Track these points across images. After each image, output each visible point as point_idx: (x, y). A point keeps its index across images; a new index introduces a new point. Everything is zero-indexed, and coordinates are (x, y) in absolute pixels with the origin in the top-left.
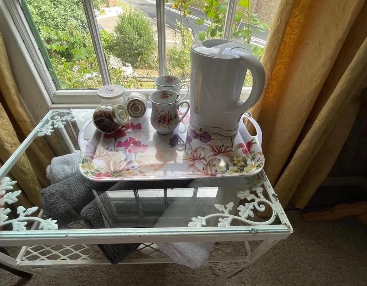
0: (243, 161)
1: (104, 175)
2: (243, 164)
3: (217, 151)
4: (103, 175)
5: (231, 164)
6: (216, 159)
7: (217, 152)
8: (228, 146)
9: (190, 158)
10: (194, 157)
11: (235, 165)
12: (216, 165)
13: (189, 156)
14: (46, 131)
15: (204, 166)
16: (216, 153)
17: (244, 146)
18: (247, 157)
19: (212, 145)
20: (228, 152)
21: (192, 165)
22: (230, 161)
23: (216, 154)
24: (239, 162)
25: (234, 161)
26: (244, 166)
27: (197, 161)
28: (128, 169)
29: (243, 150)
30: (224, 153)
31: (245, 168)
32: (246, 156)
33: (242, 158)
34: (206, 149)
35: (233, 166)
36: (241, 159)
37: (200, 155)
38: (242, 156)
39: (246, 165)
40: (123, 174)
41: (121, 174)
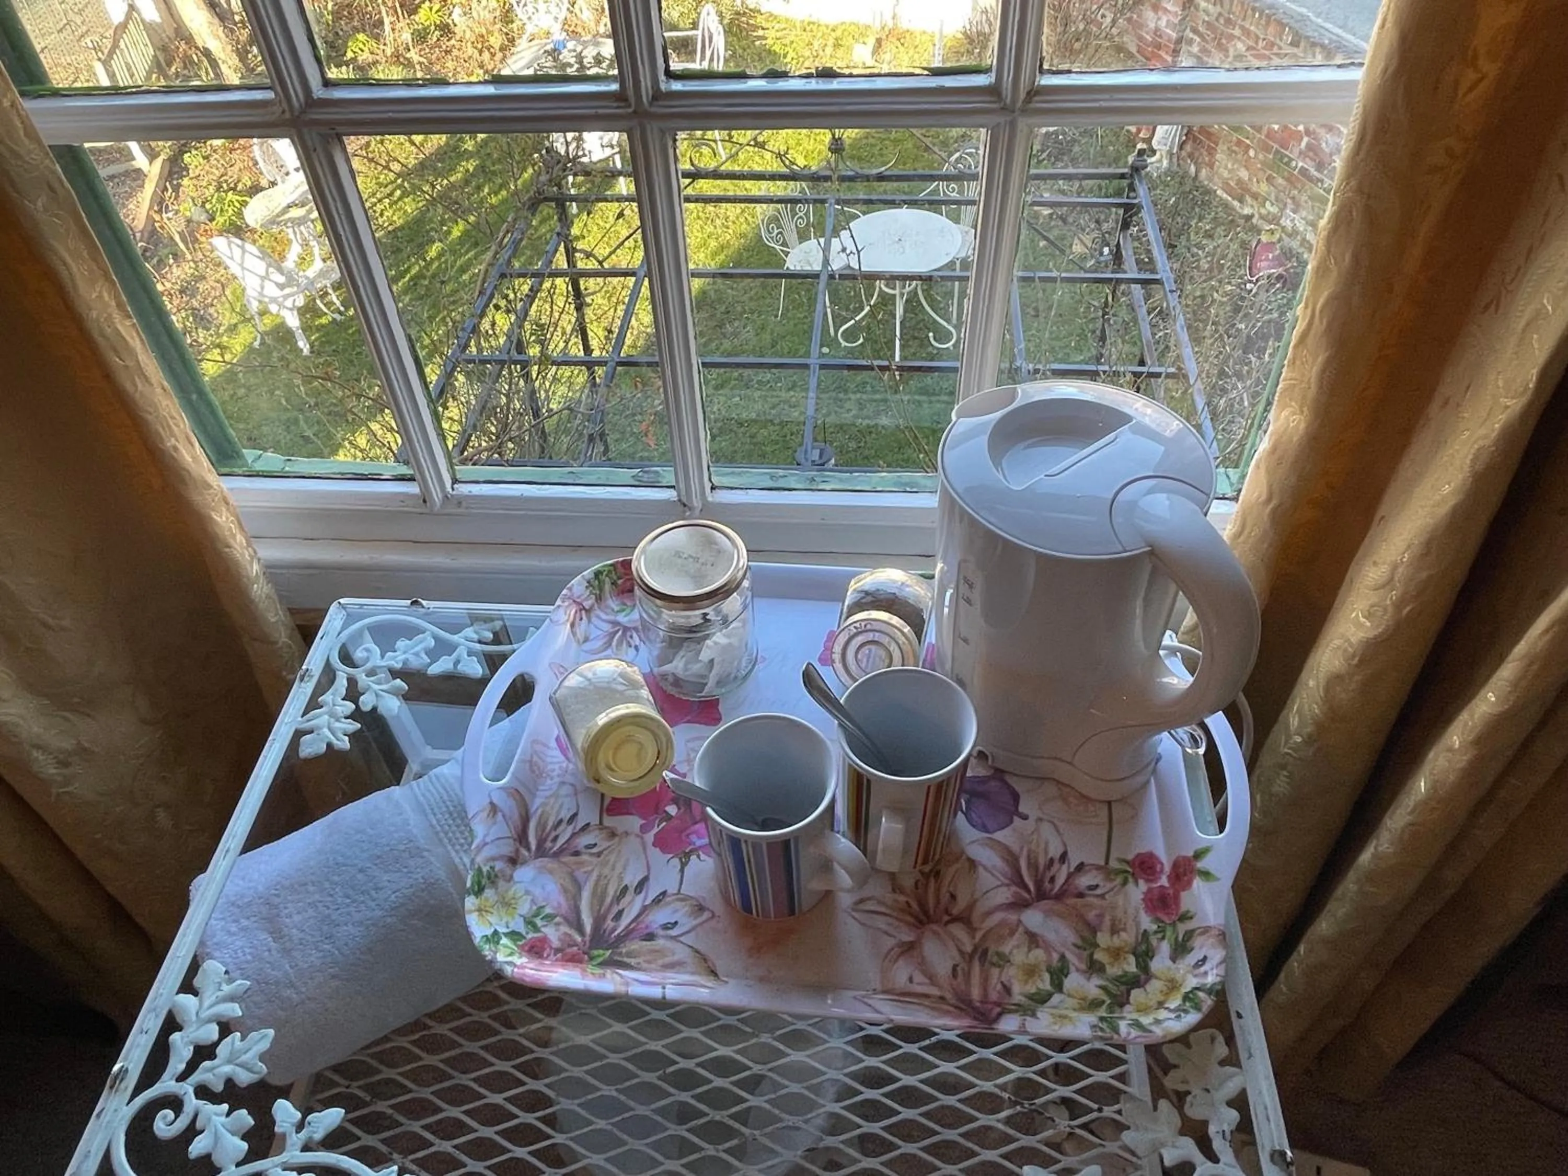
0: (1134, 954)
1: (557, 951)
2: (1131, 965)
3: (1032, 887)
4: (551, 948)
5: (1077, 963)
6: (1018, 926)
7: (1029, 891)
8: (1086, 862)
9: (902, 910)
10: (922, 905)
11: (1094, 968)
12: (1012, 959)
13: (902, 898)
14: (330, 729)
15: (958, 958)
16: (1026, 895)
17: (1162, 871)
18: (1160, 936)
19: (1015, 848)
20: (1081, 895)
21: (908, 948)
22: (1078, 947)
23: (1026, 900)
24: (1116, 954)
25: (1097, 946)
26: (1135, 982)
27: (935, 927)
28: (648, 934)
29: (1150, 890)
30: (1059, 897)
31: (1136, 994)
32: (1155, 927)
33: (1133, 935)
34: (985, 868)
35: (1084, 972)
36: (1127, 938)
37: (953, 897)
38: (1138, 924)
39: (1143, 977)
40: (629, 955)
41: (620, 954)
